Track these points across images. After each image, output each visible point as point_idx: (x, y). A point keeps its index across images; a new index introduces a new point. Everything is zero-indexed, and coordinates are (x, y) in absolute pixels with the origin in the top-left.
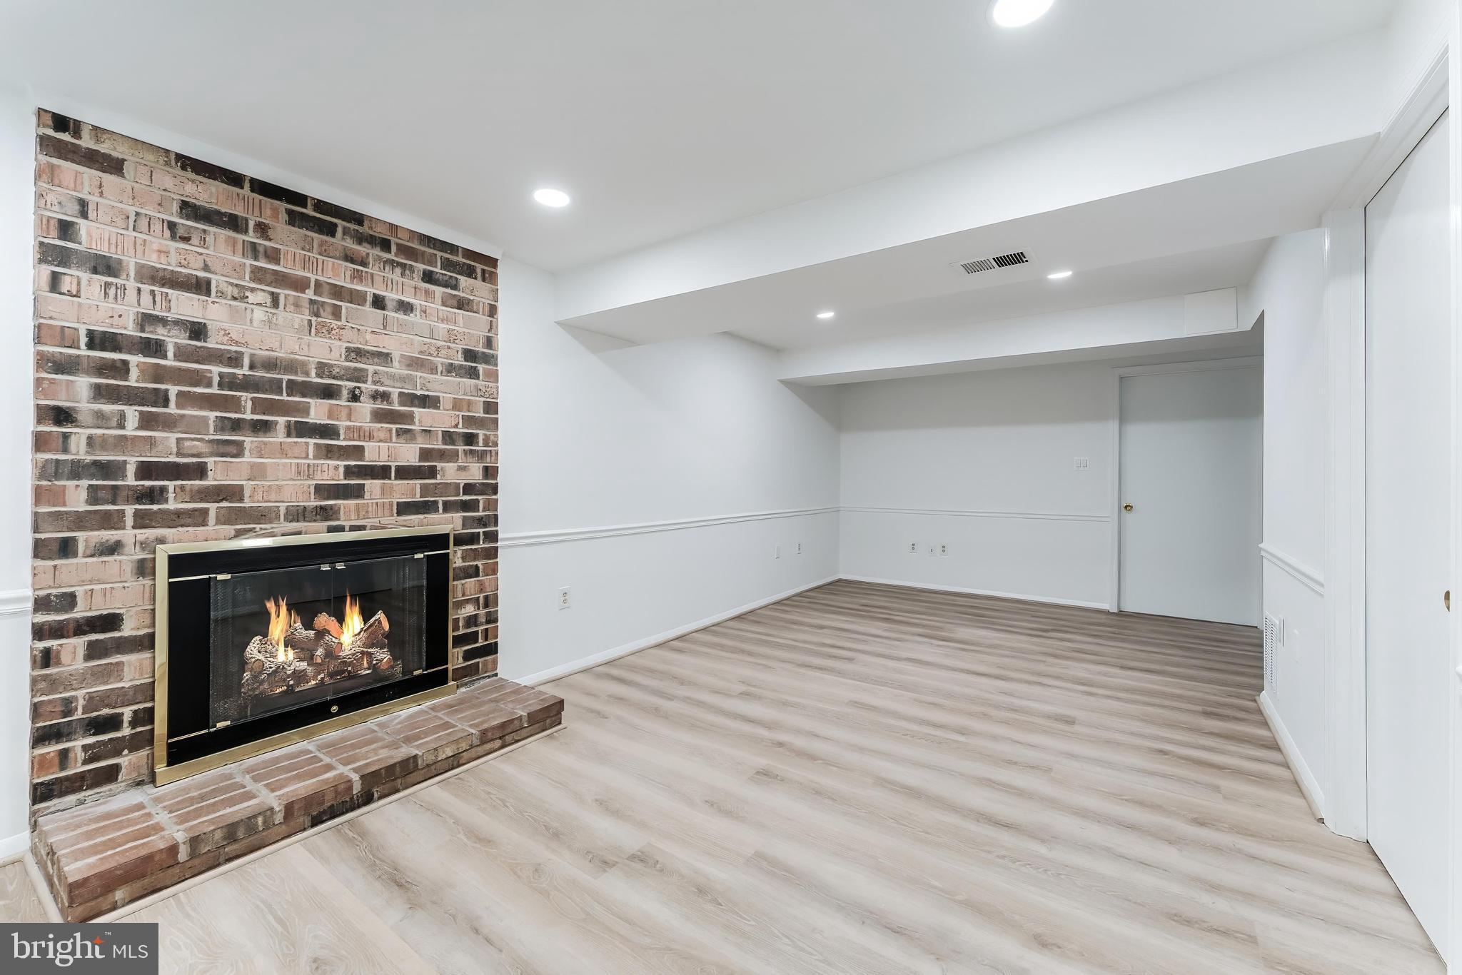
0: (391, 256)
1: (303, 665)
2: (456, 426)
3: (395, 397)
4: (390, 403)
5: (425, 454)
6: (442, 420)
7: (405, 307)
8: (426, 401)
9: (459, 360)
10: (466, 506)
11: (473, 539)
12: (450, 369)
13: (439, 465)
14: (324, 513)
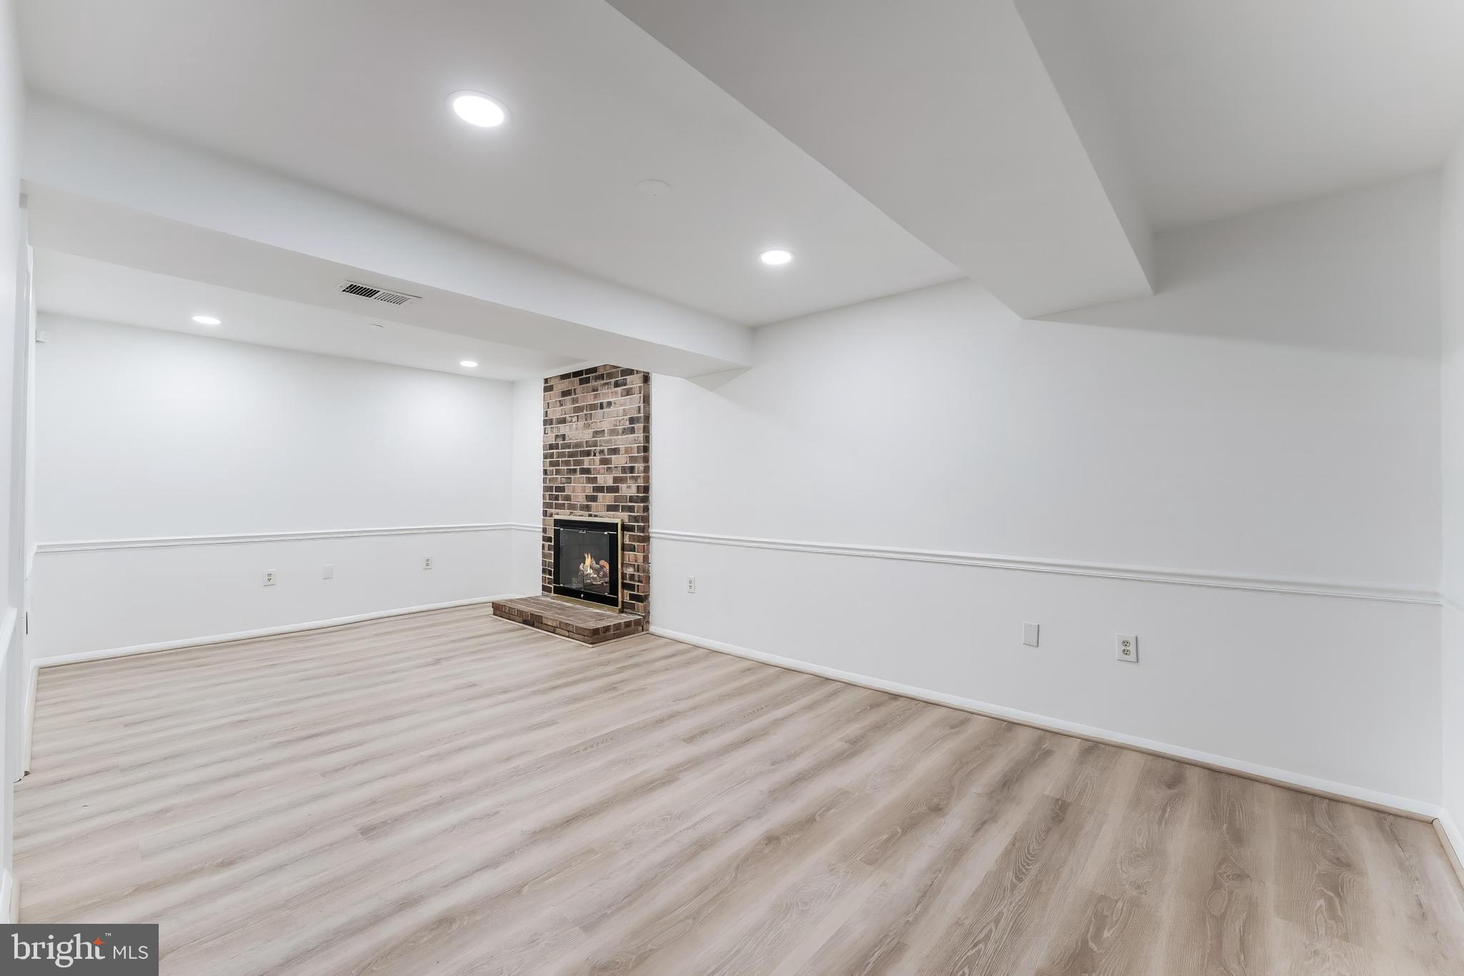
0: (605, 381)
1: (595, 576)
2: (626, 463)
3: (606, 451)
4: (604, 455)
5: (616, 480)
6: (620, 460)
7: (609, 404)
8: (615, 451)
9: (627, 425)
10: (631, 509)
11: (631, 529)
12: (625, 431)
13: (620, 485)
14: (587, 508)
